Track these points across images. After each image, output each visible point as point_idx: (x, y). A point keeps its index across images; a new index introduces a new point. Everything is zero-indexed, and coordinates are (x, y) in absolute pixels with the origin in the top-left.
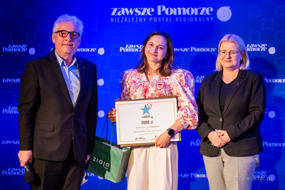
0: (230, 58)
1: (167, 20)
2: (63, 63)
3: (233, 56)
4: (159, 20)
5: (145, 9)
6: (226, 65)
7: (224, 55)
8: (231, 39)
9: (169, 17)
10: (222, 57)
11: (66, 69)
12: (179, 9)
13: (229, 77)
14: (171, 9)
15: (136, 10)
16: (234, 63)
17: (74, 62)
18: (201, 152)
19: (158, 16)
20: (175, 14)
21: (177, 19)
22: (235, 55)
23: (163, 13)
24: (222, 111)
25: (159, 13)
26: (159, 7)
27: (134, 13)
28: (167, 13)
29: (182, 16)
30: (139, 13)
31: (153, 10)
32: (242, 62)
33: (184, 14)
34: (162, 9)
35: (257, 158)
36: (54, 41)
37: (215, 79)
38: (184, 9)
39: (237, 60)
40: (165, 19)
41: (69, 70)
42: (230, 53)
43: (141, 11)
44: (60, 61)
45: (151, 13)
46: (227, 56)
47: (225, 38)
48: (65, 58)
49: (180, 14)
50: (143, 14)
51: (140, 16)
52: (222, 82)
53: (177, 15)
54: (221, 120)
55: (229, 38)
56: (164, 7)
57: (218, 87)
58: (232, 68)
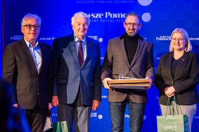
0: (179, 43)
1: (111, 21)
2: (30, 45)
3: (181, 42)
4: (106, 21)
5: (98, 14)
6: (176, 47)
7: (175, 41)
8: (179, 31)
9: (112, 19)
10: (174, 43)
11: (32, 49)
12: (119, 14)
13: (178, 55)
14: (114, 14)
15: (92, 15)
16: (181, 46)
17: (37, 44)
18: (159, 102)
19: (105, 19)
20: (116, 17)
21: (117, 21)
22: (182, 41)
23: (109, 16)
24: (173, 77)
25: (106, 17)
26: (106, 13)
27: (91, 16)
28: (111, 17)
29: (120, 18)
30: (94, 16)
31: (102, 15)
32: (186, 46)
33: (122, 17)
34: (108, 14)
35: (195, 107)
36: (23, 32)
37: (169, 56)
38: (122, 14)
39: (183, 44)
40: (110, 20)
41: (34, 49)
42: (179, 40)
43: (95, 15)
44: (28, 44)
45: (101, 17)
46: (177, 42)
47: (176, 30)
48: (31, 42)
49: (119, 17)
50: (96, 17)
51: (95, 18)
52: (173, 58)
53: (117, 18)
54: (173, 82)
55: (178, 30)
56: (109, 13)
57: (171, 61)
58: (180, 50)
